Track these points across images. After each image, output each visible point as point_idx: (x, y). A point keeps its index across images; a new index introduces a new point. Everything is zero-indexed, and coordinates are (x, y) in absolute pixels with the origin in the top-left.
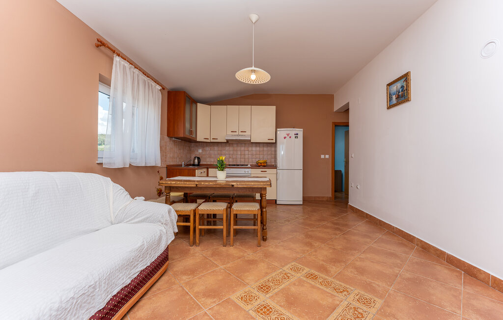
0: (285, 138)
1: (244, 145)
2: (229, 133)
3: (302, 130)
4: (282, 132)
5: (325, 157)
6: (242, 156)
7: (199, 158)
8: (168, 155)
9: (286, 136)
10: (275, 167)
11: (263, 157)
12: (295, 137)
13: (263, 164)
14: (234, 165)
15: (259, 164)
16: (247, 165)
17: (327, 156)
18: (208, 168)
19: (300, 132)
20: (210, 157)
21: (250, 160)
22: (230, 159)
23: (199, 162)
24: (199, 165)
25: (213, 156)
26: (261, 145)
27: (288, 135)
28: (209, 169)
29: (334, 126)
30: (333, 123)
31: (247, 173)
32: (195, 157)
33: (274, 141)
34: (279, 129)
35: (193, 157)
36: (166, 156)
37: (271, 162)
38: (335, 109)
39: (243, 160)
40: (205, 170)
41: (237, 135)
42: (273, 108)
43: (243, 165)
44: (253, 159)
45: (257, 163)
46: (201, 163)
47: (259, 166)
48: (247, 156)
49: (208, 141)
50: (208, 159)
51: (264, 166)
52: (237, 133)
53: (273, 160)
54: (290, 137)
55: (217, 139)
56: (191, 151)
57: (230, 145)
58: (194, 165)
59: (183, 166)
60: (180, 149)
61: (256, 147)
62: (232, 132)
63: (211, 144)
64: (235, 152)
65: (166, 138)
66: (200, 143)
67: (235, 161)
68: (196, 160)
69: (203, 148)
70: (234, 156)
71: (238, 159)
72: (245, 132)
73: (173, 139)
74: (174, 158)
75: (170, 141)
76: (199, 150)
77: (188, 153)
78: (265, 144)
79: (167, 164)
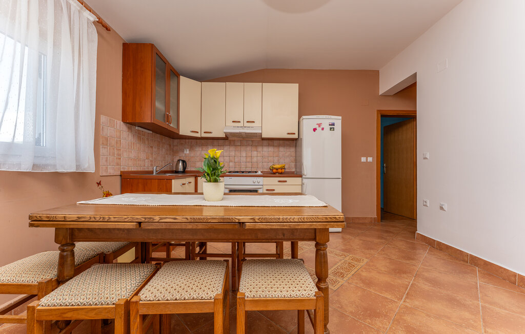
0: (315, 130)
1: (250, 143)
2: (230, 123)
3: (340, 118)
4: (309, 122)
5: (367, 159)
6: (249, 160)
7: (184, 162)
8: (125, 155)
9: (317, 127)
10: (298, 174)
11: (278, 160)
12: (331, 128)
13: (280, 171)
14: (237, 172)
15: (274, 171)
16: (256, 172)
17: (370, 159)
18: (196, 177)
19: (338, 120)
21: (260, 165)
22: (231, 164)
23: (184, 168)
24: (184, 171)
26: (276, 142)
27: (319, 125)
28: (199, 178)
29: (380, 116)
30: (378, 111)
31: (256, 183)
32: (179, 160)
33: (296, 136)
34: (304, 117)
35: (176, 160)
36: (119, 155)
37: (289, 168)
38: (382, 91)
39: (249, 165)
40: (192, 180)
41: (241, 127)
42: (295, 87)
43: (249, 172)
44: (265, 164)
45: (272, 169)
46: (188, 169)
47: (274, 173)
48: (255, 160)
49: (198, 135)
51: (281, 173)
52: (240, 125)
53: (293, 165)
54: (323, 129)
55: (211, 133)
56: (173, 151)
57: (230, 143)
58: (177, 172)
59: (154, 174)
60: (152, 147)
61: (269, 145)
62: (233, 122)
63: (203, 141)
64: (238, 154)
65: (119, 123)
66: (187, 140)
67: (238, 167)
68: (180, 164)
69: (191, 147)
70: (236, 160)
71: (242, 163)
72: (254, 122)
73: (137, 128)
74: (138, 160)
75: (128, 131)
76: (185, 151)
77: (167, 154)
78: (281, 142)
79: (122, 170)
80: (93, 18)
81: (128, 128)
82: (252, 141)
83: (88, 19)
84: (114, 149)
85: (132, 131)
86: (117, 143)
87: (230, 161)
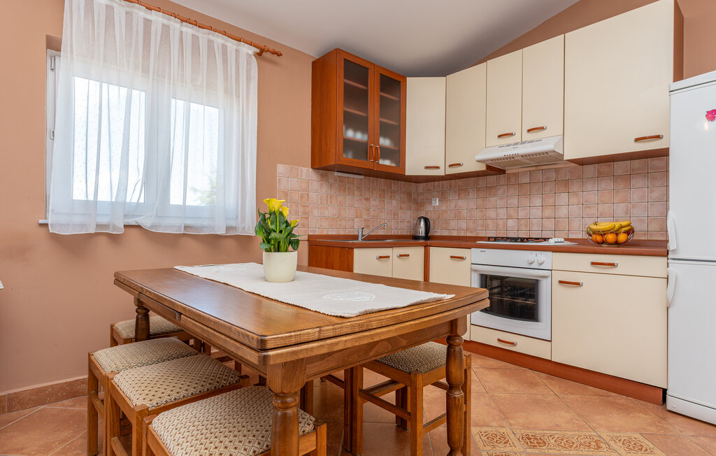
1: (553, 175)
2: (494, 141)
6: (548, 212)
7: (426, 221)
8: (316, 213)
10: (658, 248)
15: (596, 237)
18: (426, 247)
20: (458, 217)
22: (511, 223)
25: (464, 213)
26: (620, 167)
28: (433, 250)
31: (535, 266)
32: (420, 218)
33: (666, 144)
35: (416, 218)
36: (306, 213)
40: (415, 251)
41: (517, 143)
44: (588, 221)
45: (590, 233)
46: (435, 232)
49: (440, 173)
50: (453, 224)
52: (516, 139)
55: (459, 165)
56: (417, 204)
57: (509, 179)
58: (416, 238)
59: (360, 239)
60: (367, 199)
61: (600, 176)
62: (499, 136)
63: (459, 182)
64: (525, 201)
65: (307, 172)
66: (436, 183)
67: (524, 228)
68: (422, 223)
69: (442, 194)
70: (522, 214)
71: (534, 221)
72: (542, 128)
73: (336, 174)
74: (340, 220)
75: (321, 180)
76: (433, 202)
77: (401, 208)
78: (636, 163)
79: (311, 233)
80: (252, 50)
81: (322, 176)
82: (557, 170)
83: (248, 54)
84: (296, 206)
85: (327, 180)
86: (302, 197)
87: (509, 217)
